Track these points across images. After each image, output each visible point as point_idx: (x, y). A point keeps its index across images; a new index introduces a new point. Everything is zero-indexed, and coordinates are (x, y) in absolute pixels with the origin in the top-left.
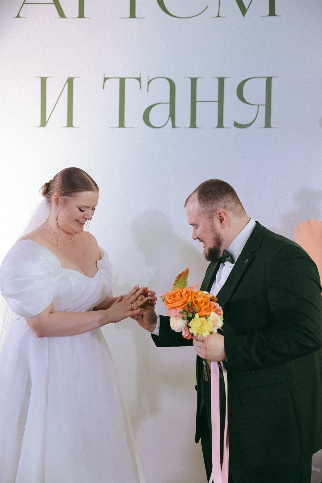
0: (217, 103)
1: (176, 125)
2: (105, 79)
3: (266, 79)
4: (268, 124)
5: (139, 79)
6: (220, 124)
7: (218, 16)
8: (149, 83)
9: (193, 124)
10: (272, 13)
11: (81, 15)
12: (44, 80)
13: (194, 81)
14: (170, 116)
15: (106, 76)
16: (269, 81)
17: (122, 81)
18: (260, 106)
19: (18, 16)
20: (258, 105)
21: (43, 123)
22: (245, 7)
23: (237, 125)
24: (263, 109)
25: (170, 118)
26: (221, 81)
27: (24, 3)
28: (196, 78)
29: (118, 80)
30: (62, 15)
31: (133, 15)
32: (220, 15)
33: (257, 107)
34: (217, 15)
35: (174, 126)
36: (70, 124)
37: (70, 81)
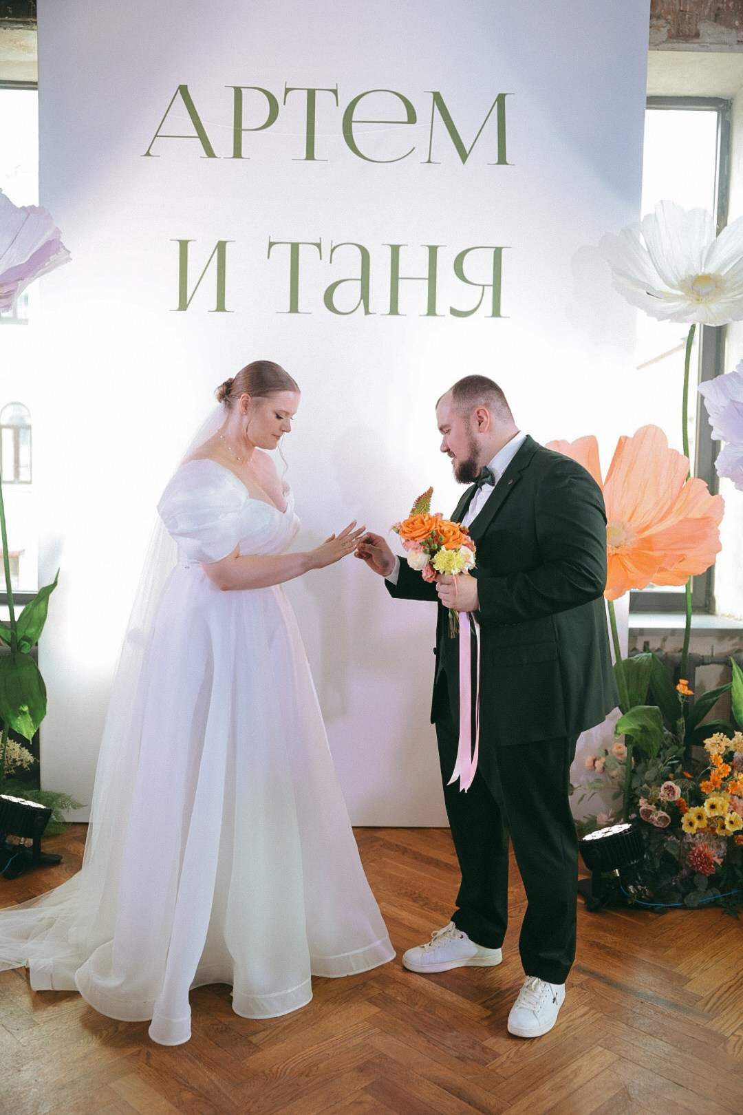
0: (427, 281)
1: (370, 311)
2: (271, 244)
3: (494, 249)
4: (496, 312)
5: (319, 246)
6: (432, 311)
7: (429, 162)
8: (332, 251)
9: (394, 310)
10: (502, 160)
11: (237, 154)
12: (184, 245)
13: (395, 250)
14: (361, 298)
15: (272, 241)
16: (498, 252)
17: (295, 247)
18: (485, 287)
19: (148, 154)
20: (484, 286)
21: (183, 305)
22: (464, 149)
23: (454, 312)
24: (489, 291)
25: (362, 301)
26: (433, 250)
27: (156, 136)
28: (399, 246)
29: (290, 245)
30: (210, 153)
31: (310, 155)
32: (431, 160)
33: (482, 287)
34: (427, 160)
35: (367, 312)
36: (221, 307)
37: (221, 246)
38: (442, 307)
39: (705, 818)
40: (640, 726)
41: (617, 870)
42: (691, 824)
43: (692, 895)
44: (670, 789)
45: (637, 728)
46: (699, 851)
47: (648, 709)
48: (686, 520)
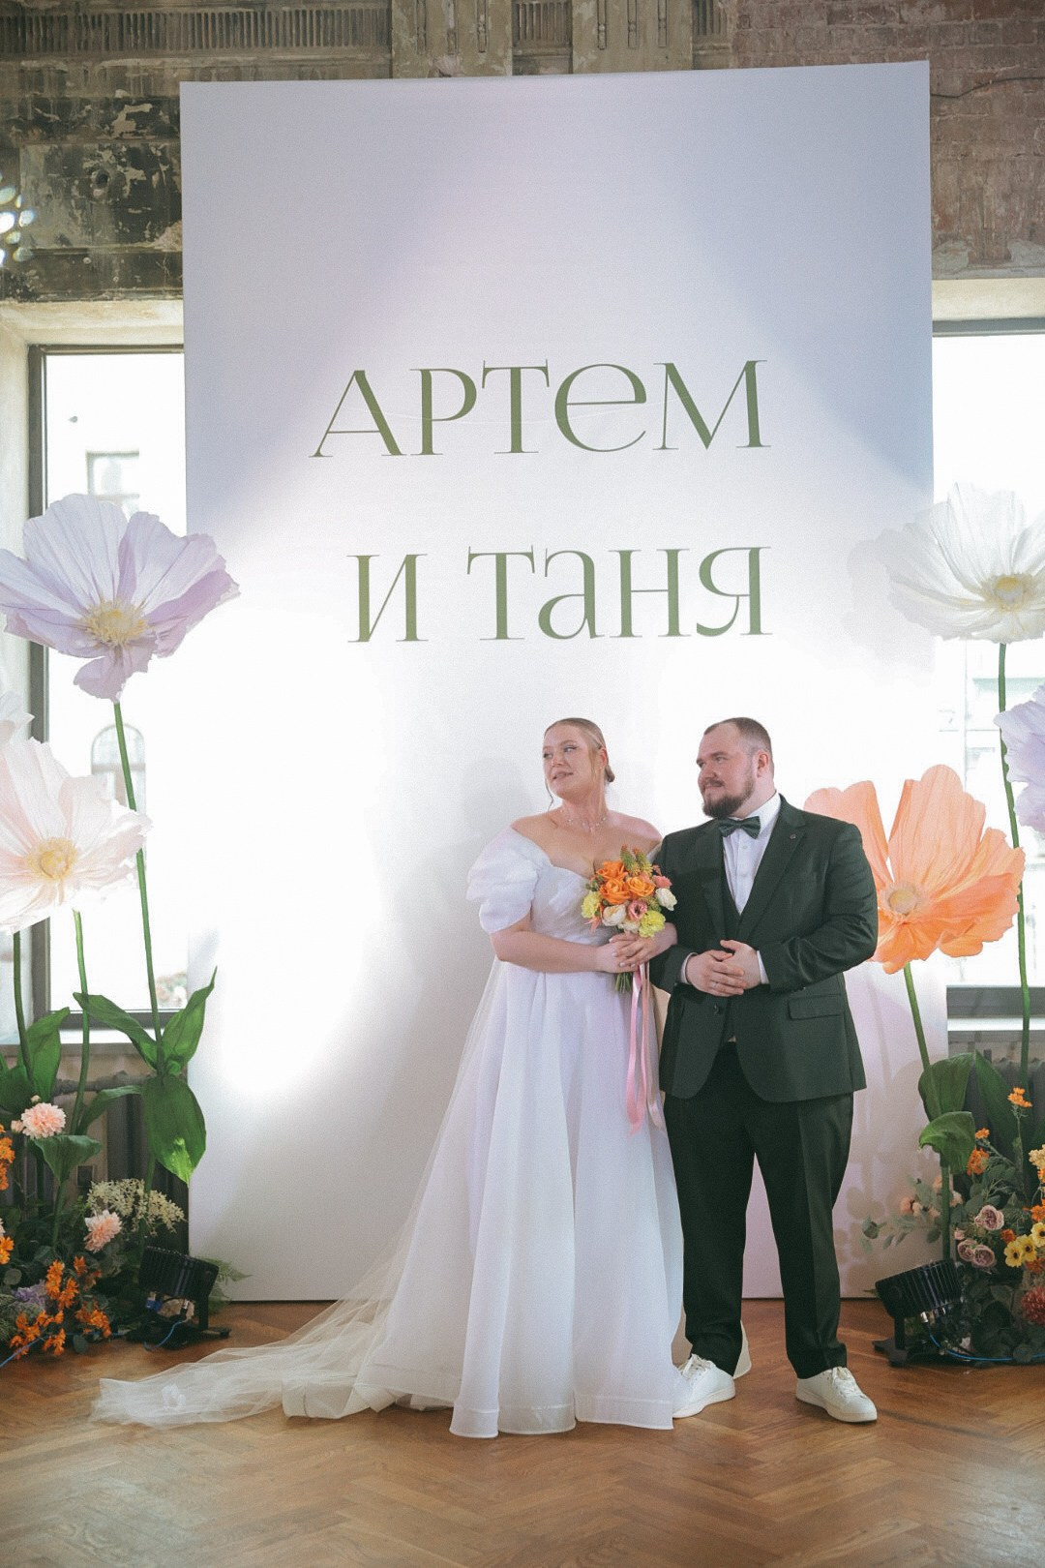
0: (666, 593)
1: (597, 632)
2: (472, 557)
3: (749, 551)
4: (755, 628)
5: (530, 555)
6: (674, 630)
7: (664, 447)
8: (547, 561)
9: (626, 631)
10: (755, 441)
11: (427, 449)
12: (364, 562)
13: (625, 556)
14: (585, 618)
15: (472, 552)
16: (754, 554)
17: (501, 560)
18: (741, 598)
19: (318, 454)
20: (738, 596)
21: (365, 635)
22: (706, 428)
23: (702, 630)
24: (745, 603)
25: (586, 624)
26: (673, 556)
27: (328, 432)
28: (630, 552)
29: (494, 557)
30: (394, 449)
31: (516, 447)
32: (667, 446)
33: (735, 598)
34: (661, 445)
35: (593, 634)
36: (411, 635)
37: (410, 562)
38: (686, 624)
39: (1034, 1248)
40: (945, 1133)
41: (924, 1314)
42: (1016, 1256)
43: (1022, 1348)
44: (991, 1216)
45: (941, 1135)
46: (1034, 1296)
47: (958, 1115)
48: (985, 879)
